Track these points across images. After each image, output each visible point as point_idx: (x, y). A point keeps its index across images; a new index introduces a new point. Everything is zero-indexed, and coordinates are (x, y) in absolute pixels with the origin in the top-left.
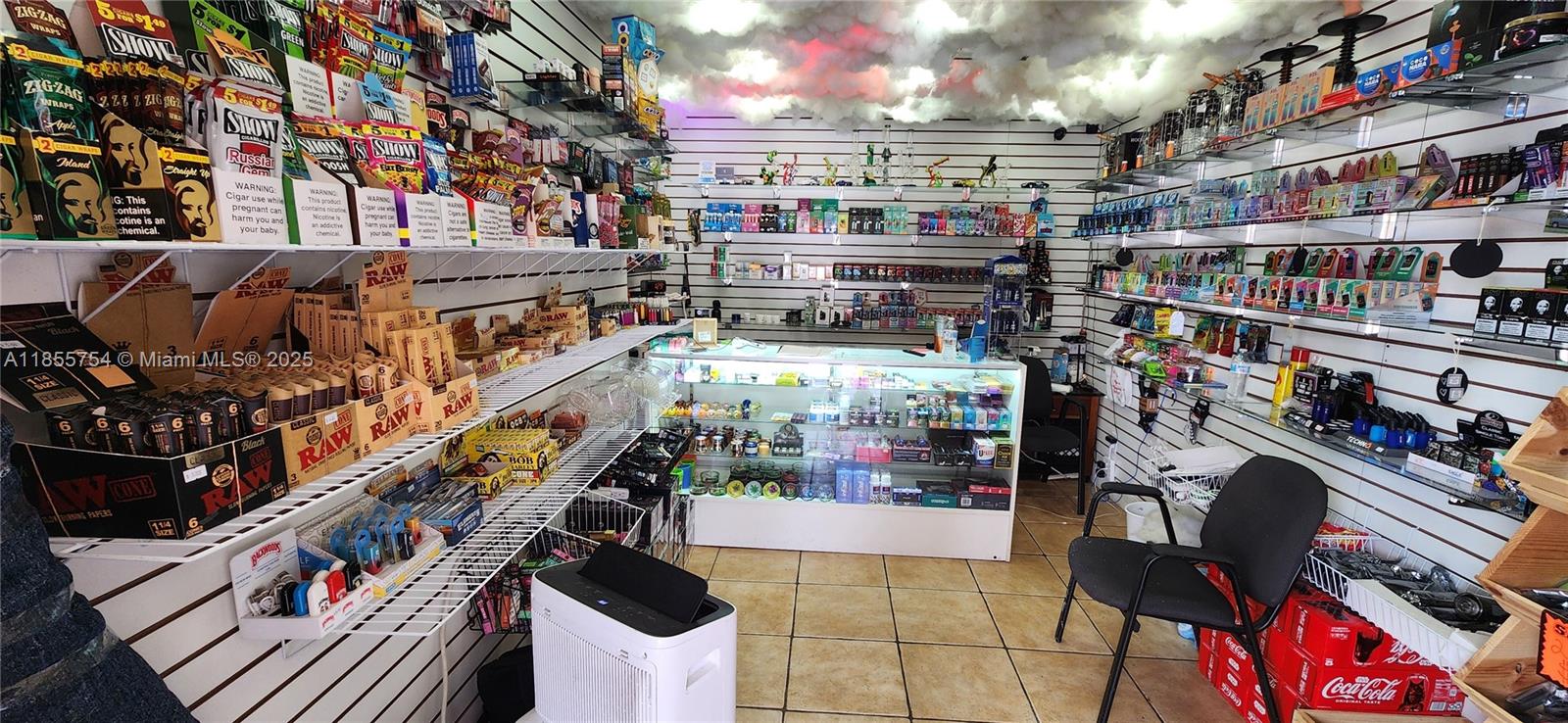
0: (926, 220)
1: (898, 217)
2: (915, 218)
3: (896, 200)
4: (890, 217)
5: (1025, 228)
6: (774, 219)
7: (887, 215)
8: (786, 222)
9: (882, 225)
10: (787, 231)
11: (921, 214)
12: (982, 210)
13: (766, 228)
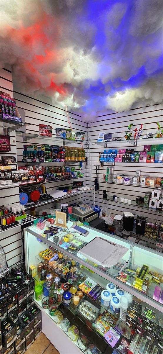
6: (129, 156)
8: (135, 157)
10: (135, 161)
13: (125, 160)
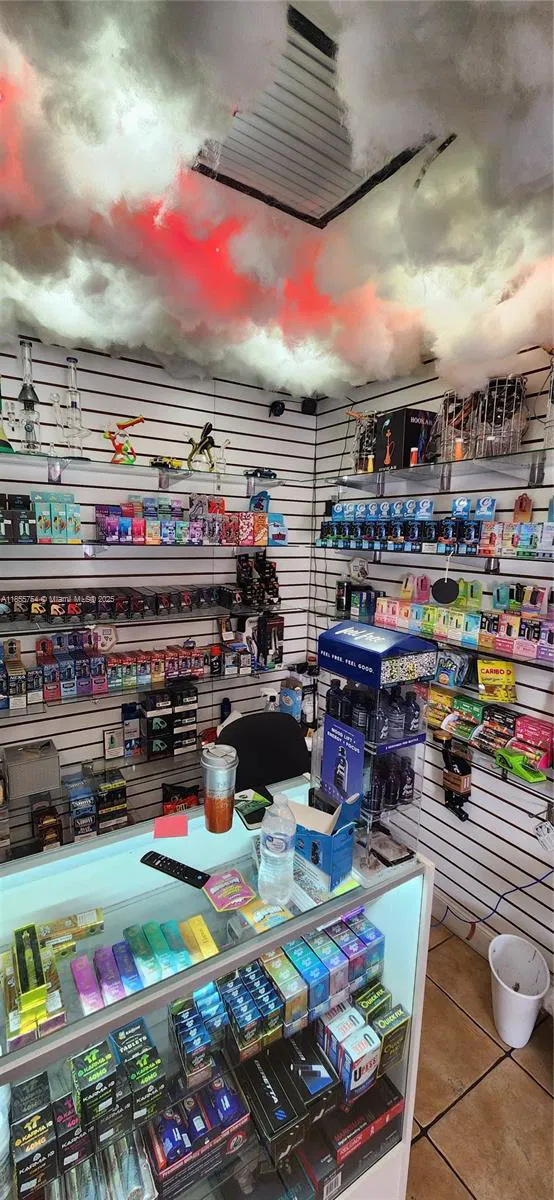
0: (112, 520)
1: (62, 513)
2: (89, 514)
3: (51, 482)
4: (46, 513)
5: (254, 533)
7: (41, 510)
9: (33, 528)
11: (100, 508)
12: (191, 505)
